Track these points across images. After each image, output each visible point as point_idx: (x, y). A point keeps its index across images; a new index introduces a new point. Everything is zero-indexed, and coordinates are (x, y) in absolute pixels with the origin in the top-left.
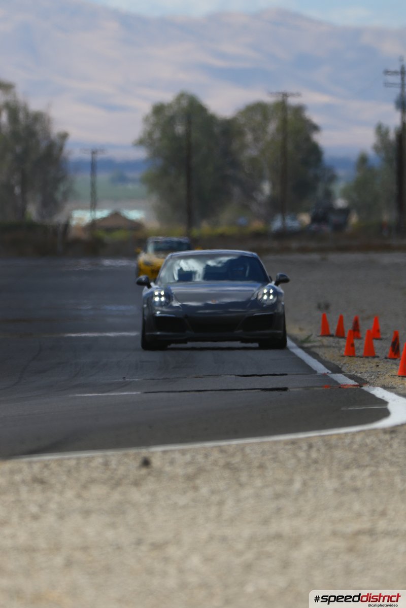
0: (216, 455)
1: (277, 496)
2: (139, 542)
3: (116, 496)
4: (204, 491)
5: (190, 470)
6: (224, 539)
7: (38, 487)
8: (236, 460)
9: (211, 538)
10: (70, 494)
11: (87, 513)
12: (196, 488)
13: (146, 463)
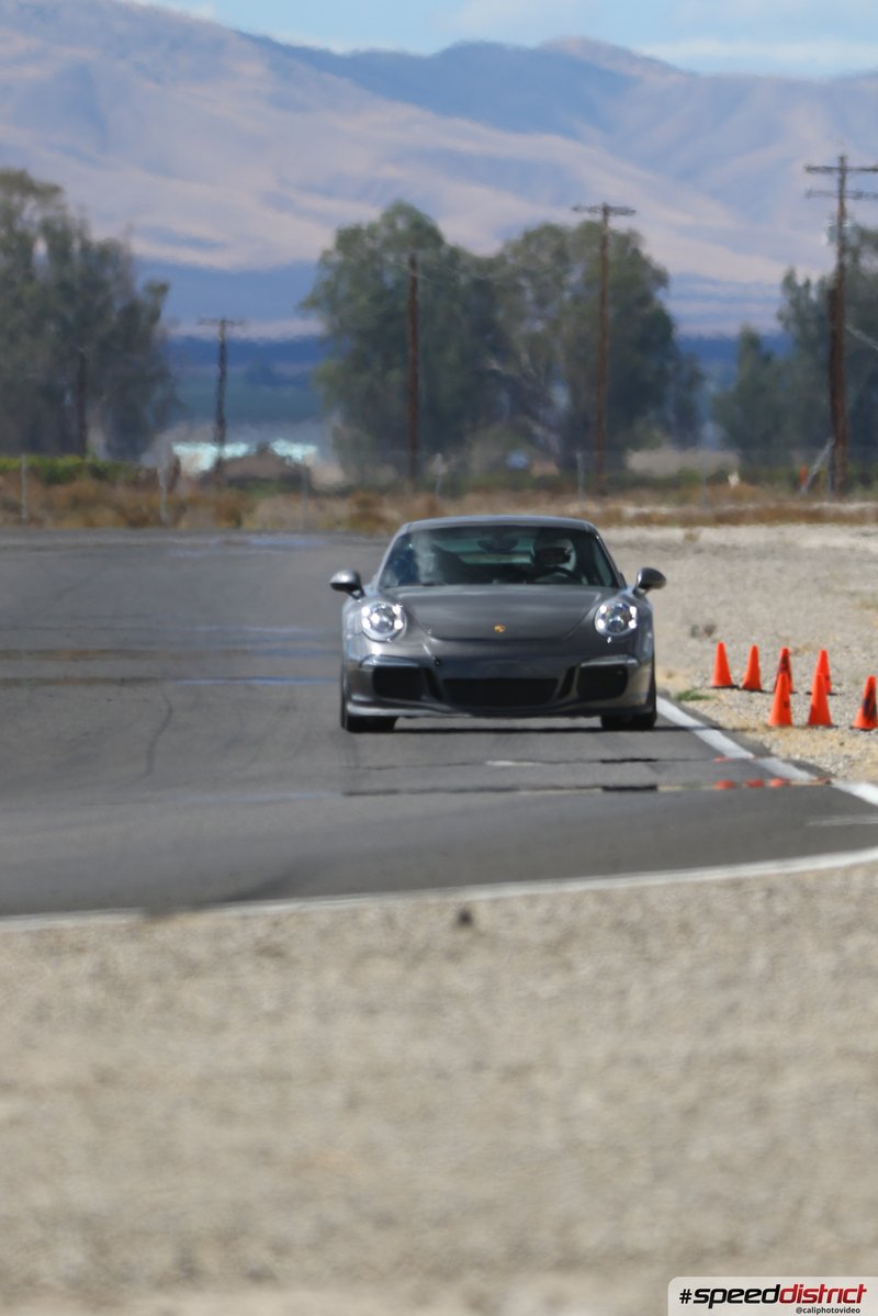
0: (592, 907)
1: (726, 983)
2: (478, 1066)
3: (419, 981)
4: (585, 970)
5: (552, 933)
6: (638, 1061)
7: (269, 964)
8: (634, 914)
9: (613, 1060)
10: (332, 977)
11: (370, 1011)
12: (568, 967)
13: (465, 919)
